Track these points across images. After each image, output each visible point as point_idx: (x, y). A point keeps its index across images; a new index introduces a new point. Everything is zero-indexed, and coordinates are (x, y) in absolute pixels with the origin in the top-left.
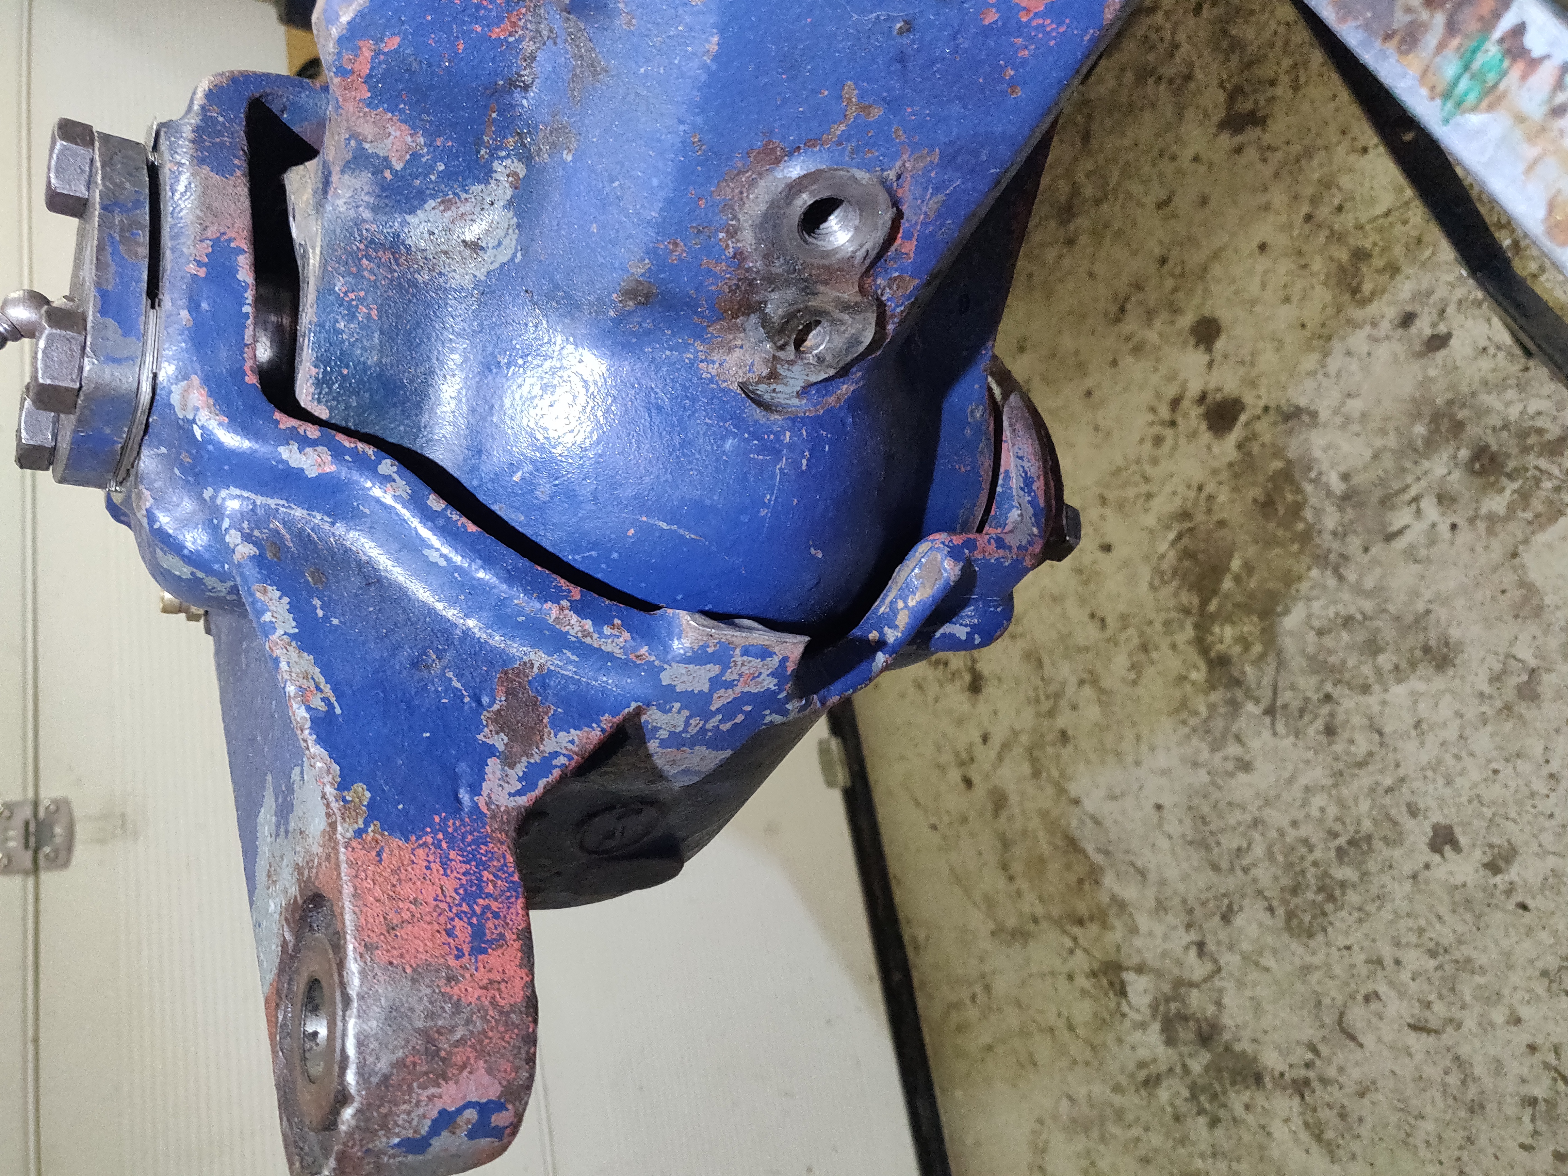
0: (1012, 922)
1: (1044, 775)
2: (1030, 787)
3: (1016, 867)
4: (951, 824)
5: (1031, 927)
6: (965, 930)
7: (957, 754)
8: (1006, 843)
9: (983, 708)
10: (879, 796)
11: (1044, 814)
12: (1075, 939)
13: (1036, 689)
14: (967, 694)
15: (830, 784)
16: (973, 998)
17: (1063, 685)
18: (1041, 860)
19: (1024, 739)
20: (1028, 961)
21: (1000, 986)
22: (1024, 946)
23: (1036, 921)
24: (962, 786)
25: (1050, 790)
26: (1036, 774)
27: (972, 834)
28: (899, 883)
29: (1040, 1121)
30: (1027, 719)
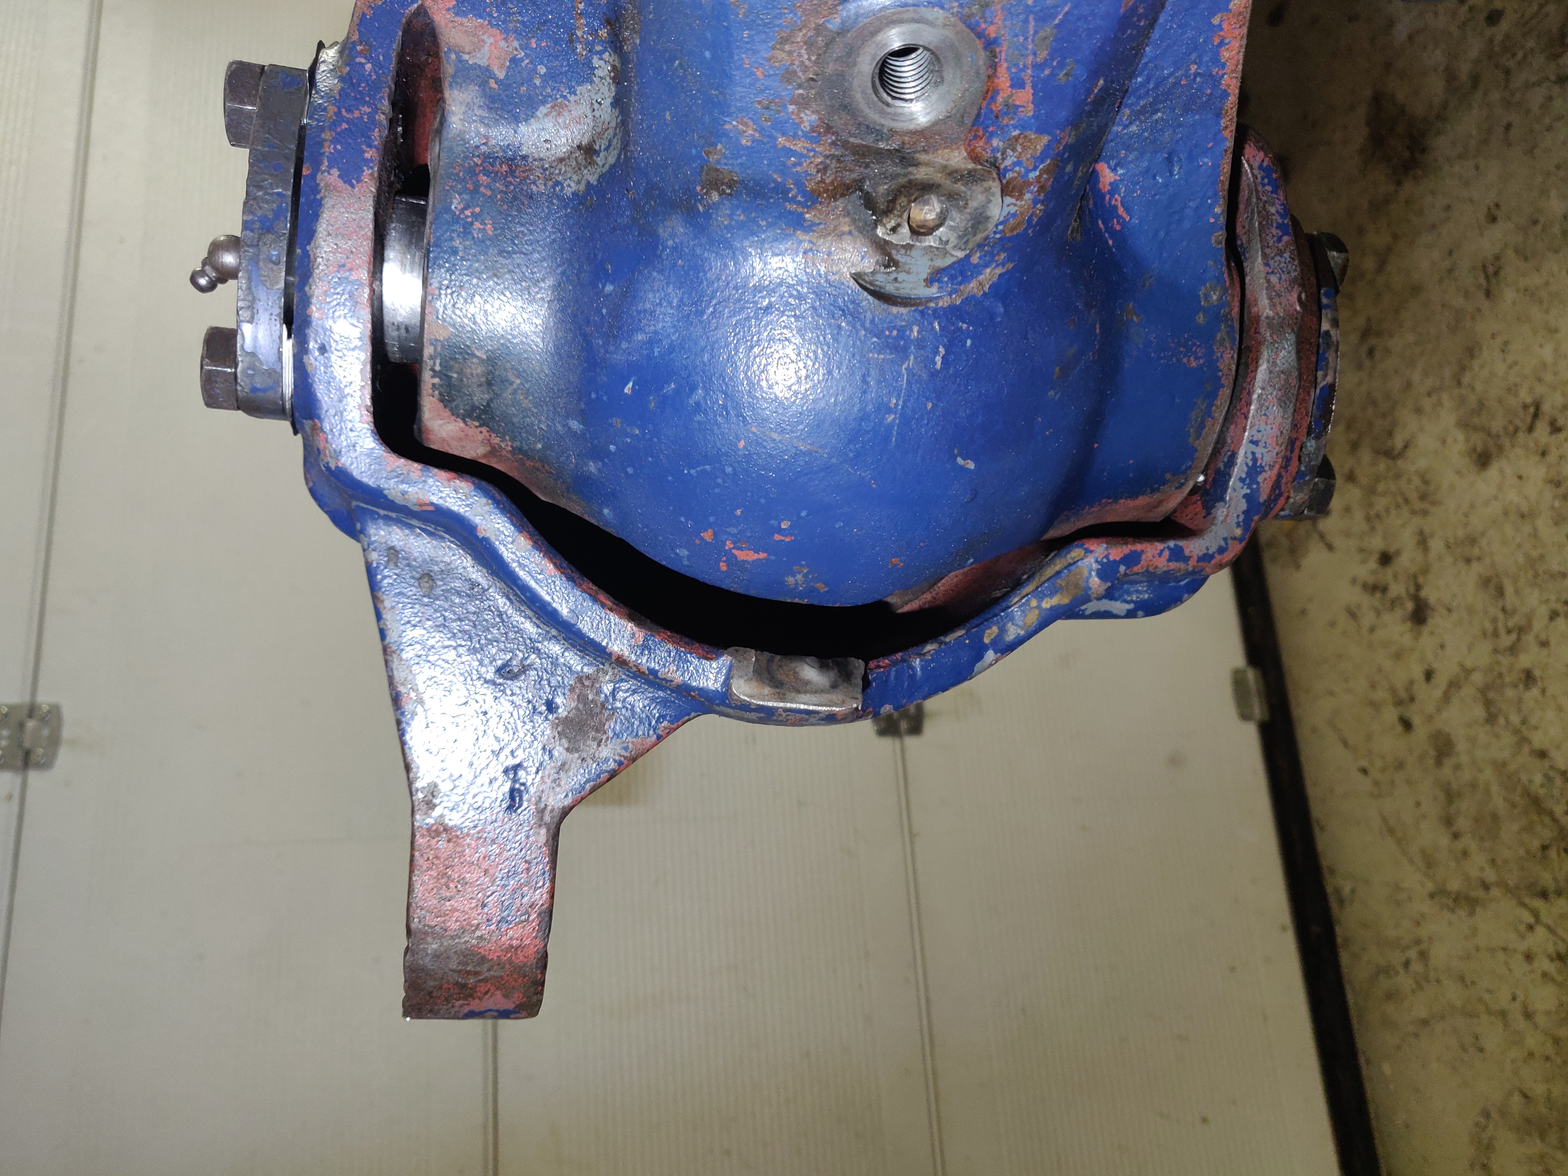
0: (1455, 885)
1: (1502, 721)
2: (1482, 734)
3: (1463, 823)
4: (1383, 770)
5: (1480, 893)
6: (1397, 888)
7: (1393, 690)
8: (1450, 795)
9: (1427, 641)
10: (1303, 733)
11: (1500, 766)
12: (1536, 914)
13: (1494, 620)
14: (1409, 624)
15: (1245, 716)
16: (1407, 964)
17: (1529, 618)
18: (1495, 817)
19: (1477, 678)
20: (1474, 931)
21: (1439, 954)
22: (1472, 913)
23: (1486, 886)
24: (1399, 728)
25: (1508, 739)
26: (1491, 719)
27: (1409, 782)
28: (1322, 829)
29: (1486, 1114)
30: (1482, 655)
